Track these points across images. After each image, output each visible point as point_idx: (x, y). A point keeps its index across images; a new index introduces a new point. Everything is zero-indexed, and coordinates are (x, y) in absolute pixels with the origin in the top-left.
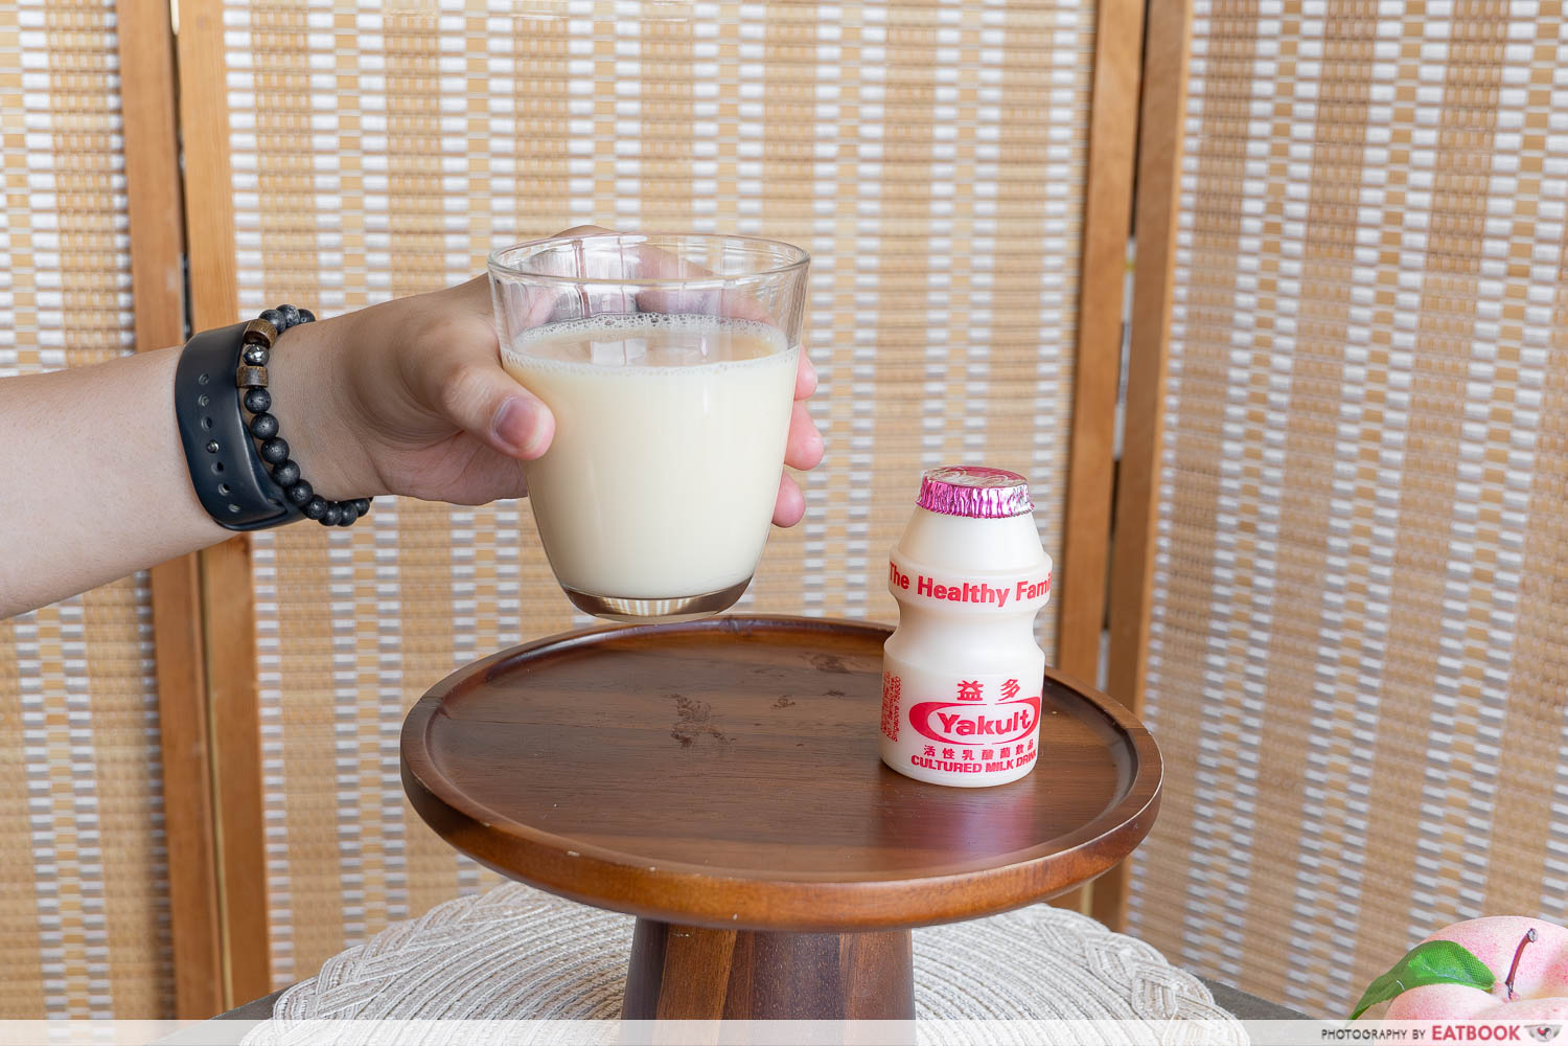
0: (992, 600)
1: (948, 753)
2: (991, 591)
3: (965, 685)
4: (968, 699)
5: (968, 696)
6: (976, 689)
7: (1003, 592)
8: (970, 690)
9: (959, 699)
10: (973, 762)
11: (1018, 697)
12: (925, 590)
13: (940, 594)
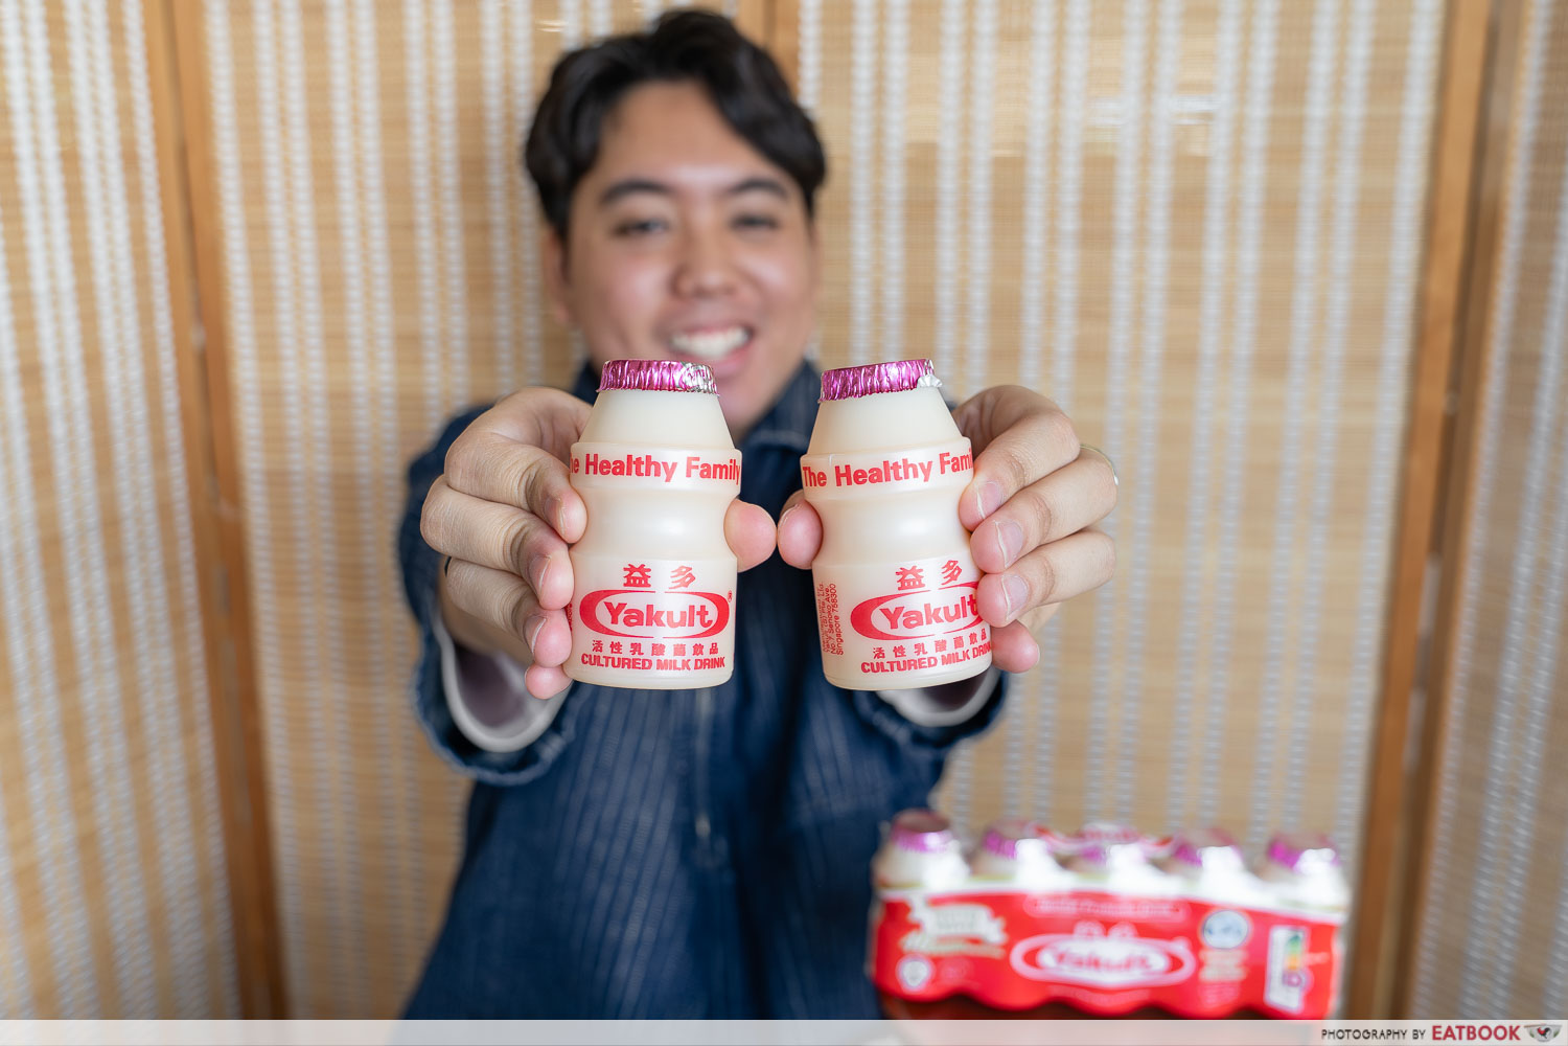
0: (657, 474)
1: (616, 647)
2: (656, 464)
3: (632, 569)
4: (634, 585)
5: (635, 581)
6: (643, 574)
7: (670, 466)
8: (637, 574)
9: (625, 585)
10: (642, 657)
11: (693, 587)
12: (591, 468)
13: (605, 470)
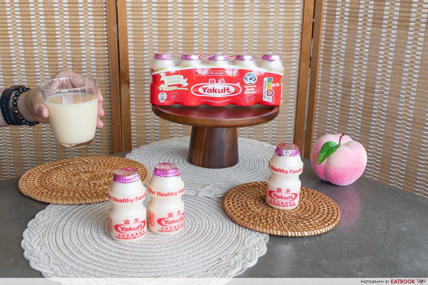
1: (275, 201)
2: (284, 171)
3: (278, 189)
7: (287, 171)
8: (279, 190)
9: (277, 191)
10: (279, 204)
11: (290, 193)
